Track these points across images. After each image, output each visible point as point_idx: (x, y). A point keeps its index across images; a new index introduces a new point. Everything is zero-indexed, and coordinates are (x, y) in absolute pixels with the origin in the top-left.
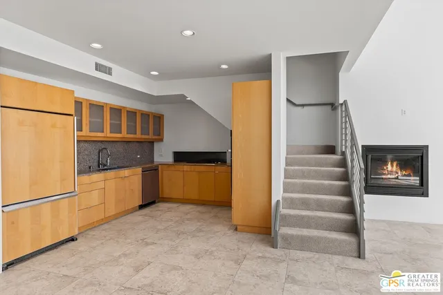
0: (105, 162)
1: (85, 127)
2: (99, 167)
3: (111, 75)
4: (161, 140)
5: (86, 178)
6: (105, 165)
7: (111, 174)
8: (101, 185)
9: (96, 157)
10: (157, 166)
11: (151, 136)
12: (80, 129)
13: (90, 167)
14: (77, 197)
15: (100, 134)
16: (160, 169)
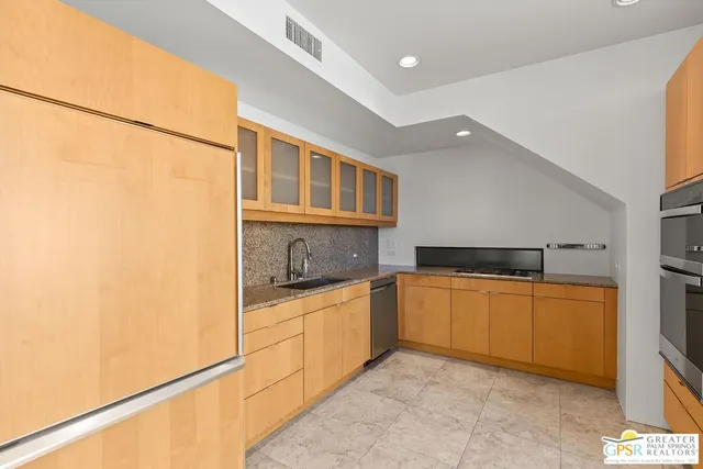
0: (298, 267)
1: (264, 191)
2: (289, 279)
3: (320, 59)
4: (393, 224)
5: (263, 314)
6: (300, 275)
7: (315, 297)
8: (297, 326)
9: (283, 259)
10: (393, 277)
11: (378, 216)
12: (251, 193)
13: (272, 281)
14: (241, 371)
15: (292, 209)
16: (398, 283)
